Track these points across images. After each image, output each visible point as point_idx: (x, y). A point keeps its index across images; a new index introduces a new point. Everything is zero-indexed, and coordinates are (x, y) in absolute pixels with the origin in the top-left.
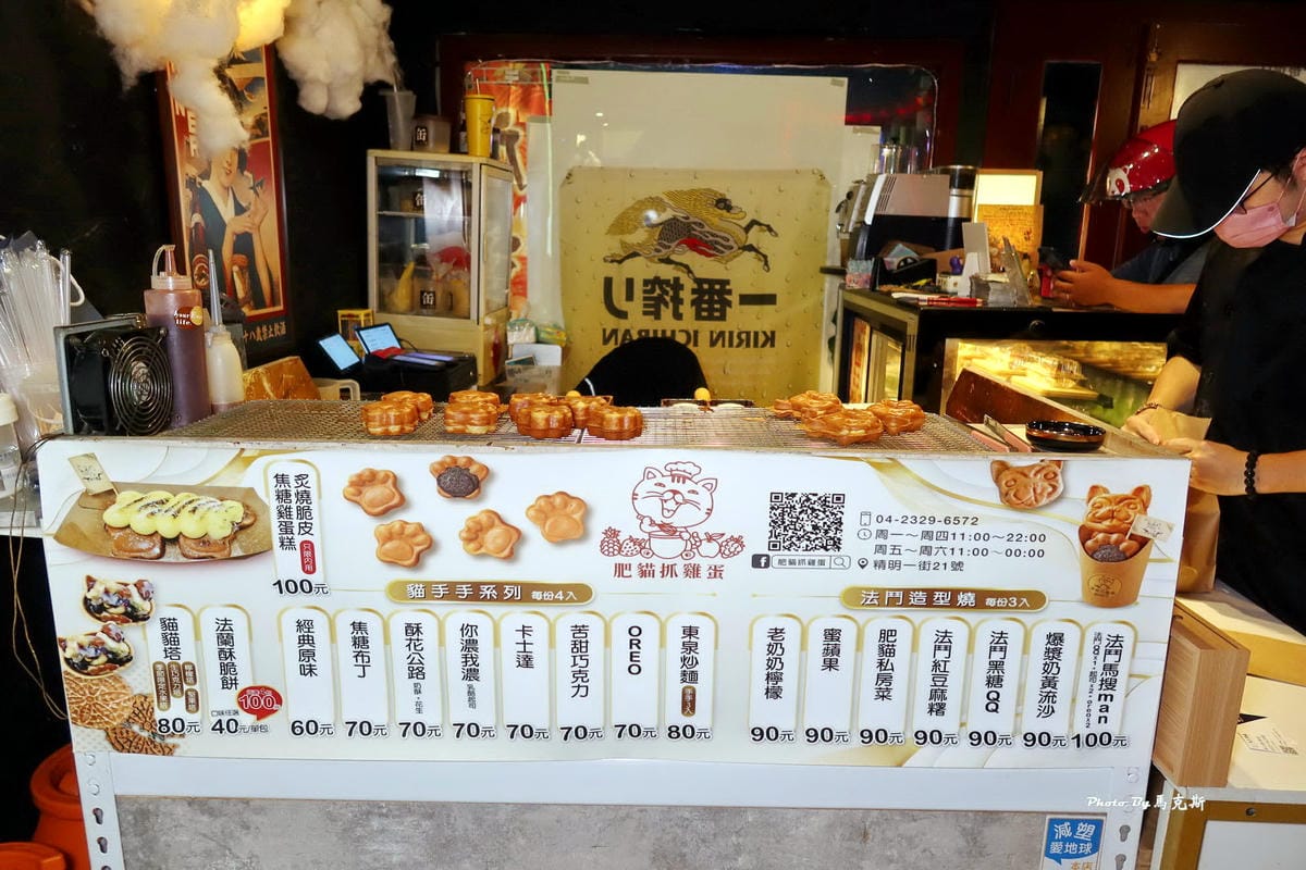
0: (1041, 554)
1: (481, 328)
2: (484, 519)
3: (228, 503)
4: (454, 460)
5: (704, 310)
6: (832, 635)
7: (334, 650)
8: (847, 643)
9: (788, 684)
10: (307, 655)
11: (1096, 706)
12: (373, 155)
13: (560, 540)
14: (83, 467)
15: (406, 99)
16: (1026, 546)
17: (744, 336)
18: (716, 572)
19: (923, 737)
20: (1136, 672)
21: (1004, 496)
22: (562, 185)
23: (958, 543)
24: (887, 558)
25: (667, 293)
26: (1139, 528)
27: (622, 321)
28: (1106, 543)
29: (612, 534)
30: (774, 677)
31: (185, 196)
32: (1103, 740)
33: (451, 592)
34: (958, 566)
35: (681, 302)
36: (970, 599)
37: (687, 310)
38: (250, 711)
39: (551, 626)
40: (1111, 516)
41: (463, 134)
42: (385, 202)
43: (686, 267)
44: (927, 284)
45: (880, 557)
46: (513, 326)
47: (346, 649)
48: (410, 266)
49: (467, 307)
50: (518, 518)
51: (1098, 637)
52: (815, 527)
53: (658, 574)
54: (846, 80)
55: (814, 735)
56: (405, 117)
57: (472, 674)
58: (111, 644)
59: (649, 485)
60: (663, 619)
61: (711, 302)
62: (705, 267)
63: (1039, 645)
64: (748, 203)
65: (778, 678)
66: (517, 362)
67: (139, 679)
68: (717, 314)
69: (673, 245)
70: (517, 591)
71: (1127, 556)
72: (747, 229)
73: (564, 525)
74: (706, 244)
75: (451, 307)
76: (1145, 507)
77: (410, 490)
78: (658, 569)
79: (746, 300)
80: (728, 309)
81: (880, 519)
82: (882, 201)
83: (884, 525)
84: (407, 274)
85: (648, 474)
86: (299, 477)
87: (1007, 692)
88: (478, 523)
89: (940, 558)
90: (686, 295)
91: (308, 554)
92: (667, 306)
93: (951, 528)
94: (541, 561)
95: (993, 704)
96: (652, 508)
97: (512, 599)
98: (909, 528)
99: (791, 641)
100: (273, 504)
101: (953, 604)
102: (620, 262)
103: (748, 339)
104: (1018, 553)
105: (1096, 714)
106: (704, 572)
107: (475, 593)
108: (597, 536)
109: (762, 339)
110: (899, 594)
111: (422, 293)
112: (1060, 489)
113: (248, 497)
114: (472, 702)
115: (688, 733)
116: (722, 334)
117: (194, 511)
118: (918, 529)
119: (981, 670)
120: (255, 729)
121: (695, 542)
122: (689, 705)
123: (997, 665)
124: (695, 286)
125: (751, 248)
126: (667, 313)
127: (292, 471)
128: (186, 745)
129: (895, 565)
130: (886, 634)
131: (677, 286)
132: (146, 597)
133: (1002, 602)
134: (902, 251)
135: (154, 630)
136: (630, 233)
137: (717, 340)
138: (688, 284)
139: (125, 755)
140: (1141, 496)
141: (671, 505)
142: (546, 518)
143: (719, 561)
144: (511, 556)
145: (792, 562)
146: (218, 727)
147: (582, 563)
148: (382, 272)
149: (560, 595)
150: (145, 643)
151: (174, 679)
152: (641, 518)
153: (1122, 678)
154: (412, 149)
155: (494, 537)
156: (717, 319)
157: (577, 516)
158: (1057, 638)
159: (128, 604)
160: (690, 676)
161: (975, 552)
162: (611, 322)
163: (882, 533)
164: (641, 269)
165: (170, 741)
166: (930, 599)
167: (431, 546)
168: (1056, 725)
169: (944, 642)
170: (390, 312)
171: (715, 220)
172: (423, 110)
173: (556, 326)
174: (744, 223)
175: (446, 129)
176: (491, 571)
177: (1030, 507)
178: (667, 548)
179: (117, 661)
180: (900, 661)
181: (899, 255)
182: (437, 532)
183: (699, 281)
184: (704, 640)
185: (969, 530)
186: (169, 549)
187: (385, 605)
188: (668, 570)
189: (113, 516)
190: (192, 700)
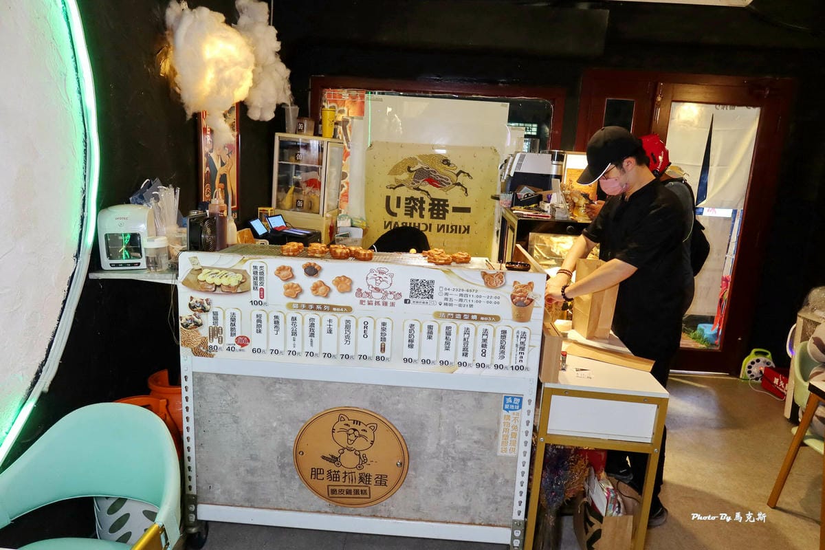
0: (498, 303)
1: (324, 218)
2: (318, 283)
3: (238, 275)
4: (310, 263)
5: (435, 214)
6: (430, 327)
7: (268, 325)
8: (435, 330)
9: (415, 343)
10: (259, 326)
11: (518, 356)
12: (278, 135)
13: (342, 291)
14: (193, 260)
15: (294, 110)
16: (493, 300)
17: (454, 228)
18: (393, 304)
19: (460, 364)
20: (531, 344)
21: (486, 283)
22: (368, 150)
23: (471, 298)
24: (448, 302)
25: (417, 205)
26: (530, 296)
27: (394, 218)
28: (519, 300)
29: (359, 290)
30: (411, 341)
31: (204, 160)
32: (521, 368)
33: (307, 307)
34: (471, 306)
35: (424, 209)
36: (474, 317)
37: (426, 213)
38: (239, 344)
39: (339, 319)
40: (521, 291)
41: (320, 126)
42: (282, 157)
43: (427, 192)
44: (536, 207)
45: (446, 302)
46: (340, 218)
47: (272, 325)
48: (292, 188)
49: (317, 208)
50: (330, 284)
51: (518, 332)
52: (425, 291)
53: (374, 304)
54: (508, 104)
55: (424, 362)
56: (294, 118)
57: (312, 335)
58: (196, 319)
59: (372, 275)
60: (375, 319)
61: (438, 210)
62: (437, 193)
63: (499, 334)
64: (458, 162)
65: (412, 341)
66: (341, 236)
67: (204, 332)
68: (441, 216)
69: (421, 181)
70: (328, 308)
71: (526, 305)
72: (458, 175)
73: (344, 286)
74: (437, 181)
75: (311, 208)
76: (532, 289)
77: (295, 273)
78: (374, 303)
79: (456, 210)
80: (447, 214)
81: (446, 289)
82: (519, 165)
83: (447, 291)
84: (291, 191)
85: (372, 271)
86: (261, 267)
87: (489, 350)
88: (317, 285)
89: (465, 303)
90: (426, 206)
91: (262, 292)
92: (416, 211)
93: (469, 293)
94: (336, 298)
95: (484, 354)
96: (373, 282)
97: (326, 310)
98: (455, 292)
99: (417, 328)
100: (252, 275)
101: (470, 319)
102: (394, 189)
103: (455, 229)
104: (491, 302)
105: (518, 359)
106: (389, 305)
107: (315, 307)
108: (355, 290)
109: (463, 229)
110: (452, 315)
111: (297, 201)
112: (504, 281)
113: (244, 273)
114: (312, 345)
115: (382, 359)
116: (443, 226)
117: (227, 276)
118: (458, 293)
119: (480, 342)
120: (240, 350)
121: (386, 294)
122: (383, 349)
123: (485, 340)
124: (431, 202)
125: (459, 184)
126: (416, 214)
127: (259, 265)
128: (218, 354)
129: (451, 305)
130: (448, 328)
131: (422, 201)
132: (209, 304)
133: (486, 319)
134: (526, 190)
135: (210, 315)
136: (400, 175)
137: (441, 229)
138: (427, 201)
139: (197, 357)
140: (530, 285)
141: (378, 282)
142: (339, 284)
143: (393, 301)
144: (327, 296)
145: (417, 302)
146: (229, 349)
147: (349, 299)
148: (279, 190)
149: (342, 309)
150: (207, 320)
151: (216, 332)
152: (369, 285)
153: (526, 347)
154: (296, 133)
155: (321, 289)
156: (441, 218)
157: (348, 284)
158: (504, 332)
159: (203, 306)
160: (383, 339)
161: (477, 301)
162: (388, 218)
163: (446, 294)
164: (404, 193)
165: (213, 353)
166: (462, 316)
167: (301, 291)
168: (505, 362)
169: (467, 331)
170: (282, 209)
171: (442, 170)
172: (302, 114)
173: (361, 219)
174: (456, 172)
175: (312, 124)
176: (320, 301)
177: (494, 287)
178: (377, 296)
179: (198, 325)
180: (452, 337)
181: (525, 192)
182: (303, 287)
183: (433, 200)
184: (388, 327)
185: (475, 294)
186: (218, 289)
187: (285, 310)
188: (377, 303)
189: (201, 277)
190: (220, 340)
